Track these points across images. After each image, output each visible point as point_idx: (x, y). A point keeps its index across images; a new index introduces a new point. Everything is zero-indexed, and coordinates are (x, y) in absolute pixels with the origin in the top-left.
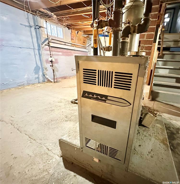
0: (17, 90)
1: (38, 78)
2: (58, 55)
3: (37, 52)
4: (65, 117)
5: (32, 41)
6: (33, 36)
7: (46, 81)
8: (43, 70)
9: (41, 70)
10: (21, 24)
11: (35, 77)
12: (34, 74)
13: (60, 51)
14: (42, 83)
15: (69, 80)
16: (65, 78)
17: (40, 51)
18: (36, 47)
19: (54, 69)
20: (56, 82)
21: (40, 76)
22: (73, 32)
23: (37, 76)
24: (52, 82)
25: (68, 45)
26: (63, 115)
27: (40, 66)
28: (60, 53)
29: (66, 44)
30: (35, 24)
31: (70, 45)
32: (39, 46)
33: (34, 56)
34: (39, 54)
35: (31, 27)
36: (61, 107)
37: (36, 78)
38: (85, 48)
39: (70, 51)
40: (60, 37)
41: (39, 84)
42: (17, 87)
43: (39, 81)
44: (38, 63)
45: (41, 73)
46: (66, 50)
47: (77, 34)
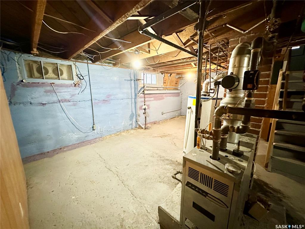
0: (116, 136)
1: (132, 124)
2: (150, 101)
3: (133, 100)
4: (158, 177)
5: (131, 92)
6: (132, 88)
7: (138, 127)
8: (136, 116)
9: (135, 116)
10: (125, 80)
11: (129, 123)
12: (129, 121)
13: (152, 96)
14: (135, 129)
15: (158, 126)
16: (155, 123)
17: (136, 99)
18: (134, 97)
19: (146, 116)
20: (147, 128)
21: (133, 123)
22: (165, 76)
23: (131, 122)
24: (142, 128)
25: (160, 90)
26: (156, 173)
27: (135, 113)
28: (152, 99)
29: (159, 89)
30: (134, 77)
31: (162, 89)
32: (136, 95)
33: (131, 105)
34: (135, 102)
35: (131, 80)
36: (154, 164)
37: (130, 125)
38: (177, 89)
39: (161, 95)
40: (154, 83)
41: (132, 130)
42: (115, 133)
43: (132, 127)
44: (133, 111)
45: (134, 120)
46: (158, 95)
47: (169, 77)
